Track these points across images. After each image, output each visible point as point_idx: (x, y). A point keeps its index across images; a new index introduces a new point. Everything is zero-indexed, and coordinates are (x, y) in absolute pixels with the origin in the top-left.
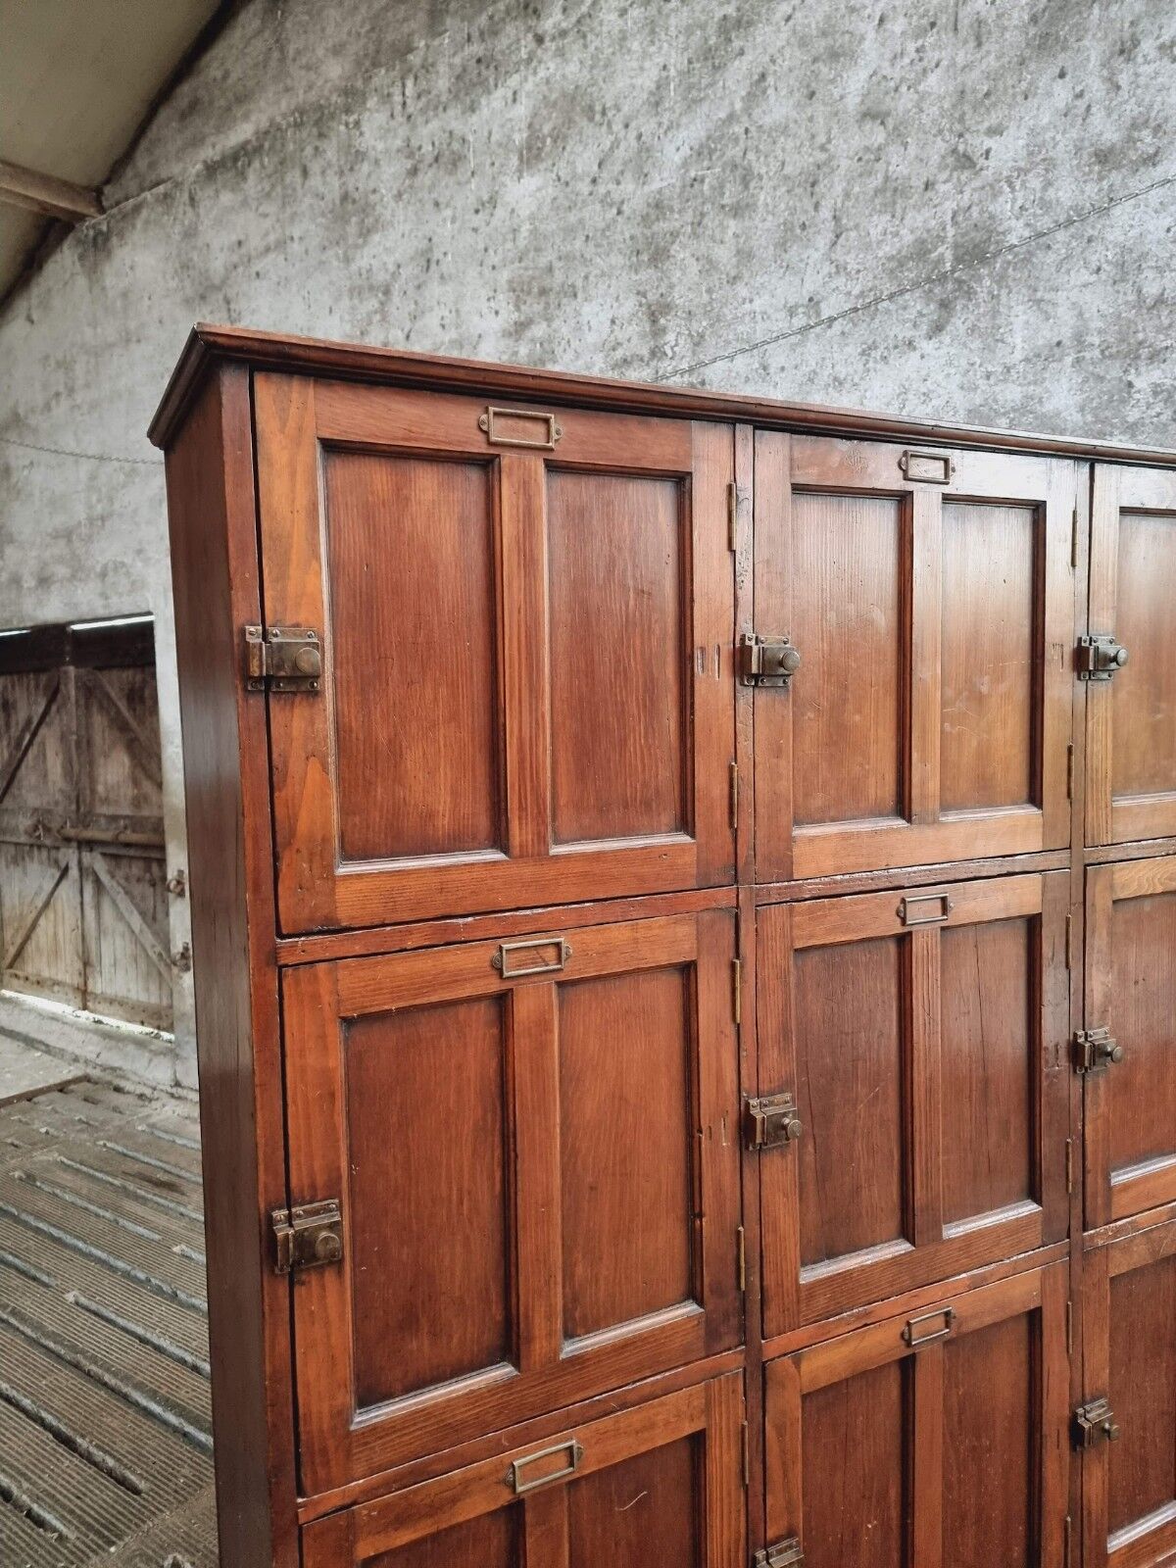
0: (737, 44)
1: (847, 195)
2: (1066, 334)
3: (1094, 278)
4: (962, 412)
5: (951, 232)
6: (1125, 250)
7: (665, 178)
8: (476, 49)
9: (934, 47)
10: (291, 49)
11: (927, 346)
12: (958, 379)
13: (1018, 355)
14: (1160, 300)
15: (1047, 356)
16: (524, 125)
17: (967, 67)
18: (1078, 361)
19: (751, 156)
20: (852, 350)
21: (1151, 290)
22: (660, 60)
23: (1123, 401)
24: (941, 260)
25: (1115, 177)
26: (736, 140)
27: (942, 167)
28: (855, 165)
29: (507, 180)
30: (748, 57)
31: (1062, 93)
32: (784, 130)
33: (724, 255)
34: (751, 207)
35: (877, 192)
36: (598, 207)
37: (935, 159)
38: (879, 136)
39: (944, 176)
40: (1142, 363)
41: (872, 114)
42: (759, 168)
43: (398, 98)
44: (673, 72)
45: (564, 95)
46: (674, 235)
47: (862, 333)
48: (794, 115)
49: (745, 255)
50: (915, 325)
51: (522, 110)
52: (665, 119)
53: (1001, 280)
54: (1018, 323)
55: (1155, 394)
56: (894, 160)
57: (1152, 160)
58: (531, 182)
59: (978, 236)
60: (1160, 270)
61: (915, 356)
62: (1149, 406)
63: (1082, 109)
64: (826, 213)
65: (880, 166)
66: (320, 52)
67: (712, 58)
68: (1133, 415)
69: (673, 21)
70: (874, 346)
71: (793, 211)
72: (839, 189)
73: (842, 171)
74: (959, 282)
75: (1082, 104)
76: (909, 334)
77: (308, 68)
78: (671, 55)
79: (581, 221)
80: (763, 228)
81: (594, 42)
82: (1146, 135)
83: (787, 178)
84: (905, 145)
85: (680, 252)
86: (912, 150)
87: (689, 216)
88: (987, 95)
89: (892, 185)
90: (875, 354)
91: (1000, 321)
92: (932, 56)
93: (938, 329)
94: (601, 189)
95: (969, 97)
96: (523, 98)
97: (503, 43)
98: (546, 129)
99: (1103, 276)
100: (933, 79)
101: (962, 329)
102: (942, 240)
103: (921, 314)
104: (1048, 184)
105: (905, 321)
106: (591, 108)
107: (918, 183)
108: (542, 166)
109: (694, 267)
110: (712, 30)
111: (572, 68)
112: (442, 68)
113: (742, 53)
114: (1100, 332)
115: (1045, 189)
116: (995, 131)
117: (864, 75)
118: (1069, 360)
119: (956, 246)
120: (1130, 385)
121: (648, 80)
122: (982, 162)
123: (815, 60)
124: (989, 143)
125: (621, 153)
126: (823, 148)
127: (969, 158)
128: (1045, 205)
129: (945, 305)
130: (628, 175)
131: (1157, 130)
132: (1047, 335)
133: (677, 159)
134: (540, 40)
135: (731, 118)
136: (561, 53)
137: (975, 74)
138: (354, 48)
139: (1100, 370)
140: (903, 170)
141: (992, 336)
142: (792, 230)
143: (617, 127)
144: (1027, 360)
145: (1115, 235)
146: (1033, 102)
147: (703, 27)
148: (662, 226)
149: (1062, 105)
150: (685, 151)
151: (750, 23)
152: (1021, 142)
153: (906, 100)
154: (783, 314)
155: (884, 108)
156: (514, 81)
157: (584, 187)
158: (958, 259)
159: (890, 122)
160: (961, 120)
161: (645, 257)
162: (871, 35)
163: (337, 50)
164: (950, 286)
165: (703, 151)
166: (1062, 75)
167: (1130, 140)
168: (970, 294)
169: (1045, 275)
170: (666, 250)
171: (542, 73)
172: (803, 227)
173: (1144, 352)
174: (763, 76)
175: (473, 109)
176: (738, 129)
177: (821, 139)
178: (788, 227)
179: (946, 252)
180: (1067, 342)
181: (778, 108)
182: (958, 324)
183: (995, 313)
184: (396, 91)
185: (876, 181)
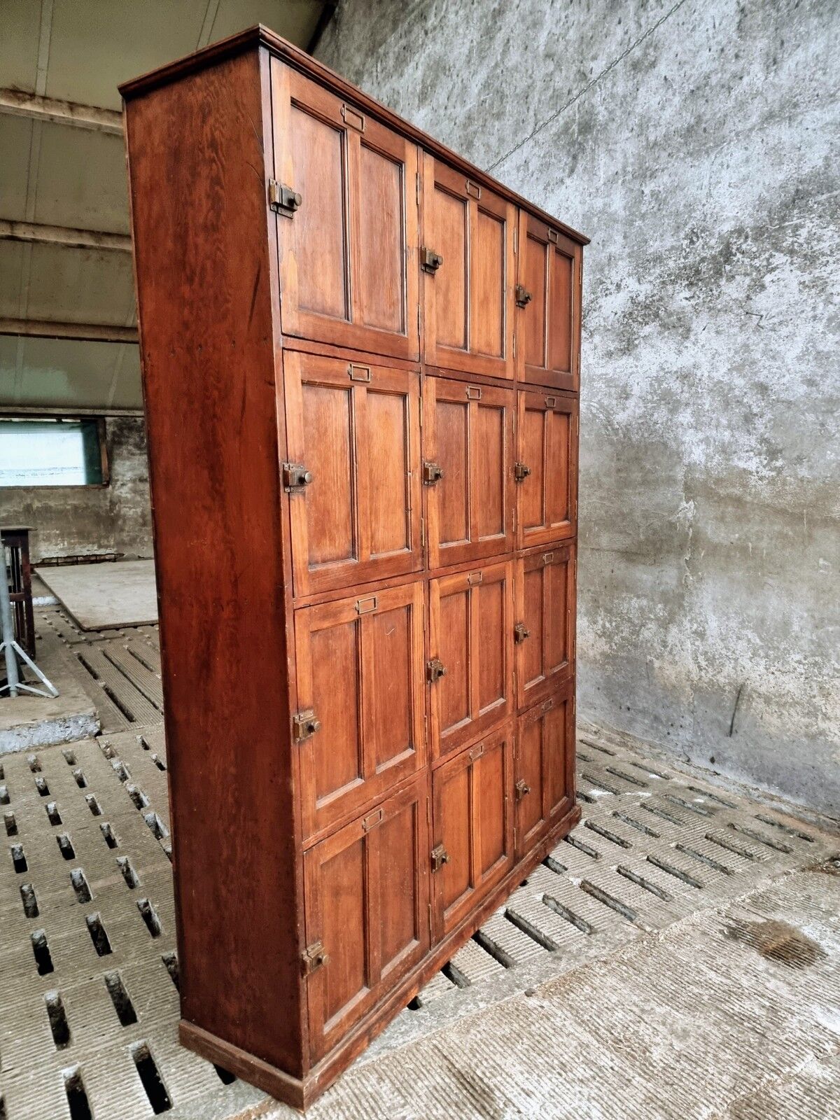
0: (499, 24)
1: (539, 101)
2: (620, 166)
3: (630, 135)
4: (581, 216)
5: (577, 116)
6: (643, 117)
7: (471, 103)
8: (403, 42)
9: (573, 14)
10: (342, 52)
11: (568, 181)
12: (579, 198)
13: (602, 182)
14: (655, 144)
15: (611, 181)
16: (420, 81)
17: (584, 24)
18: (623, 182)
19: (504, 85)
20: (541, 187)
21: (652, 138)
22: (469, 37)
23: (640, 202)
24: (573, 133)
25: (639, 76)
26: (498, 77)
27: (574, 82)
28: (542, 84)
29: (414, 112)
30: (503, 31)
31: (619, 31)
32: (516, 69)
33: (493, 141)
34: (503, 113)
35: (551, 98)
36: (447, 122)
37: (572, 77)
38: (551, 66)
39: (575, 86)
40: (648, 179)
41: (548, 56)
42: (507, 92)
43: (375, 74)
44: (475, 43)
45: (435, 62)
46: (475, 133)
47: (544, 178)
48: (519, 60)
49: (501, 140)
50: (564, 171)
51: (419, 74)
52: (473, 68)
53: (595, 142)
54: (602, 163)
55: (652, 196)
56: (557, 79)
57: (653, 65)
58: (423, 112)
59: (587, 117)
60: (655, 126)
61: (564, 187)
62: (650, 203)
63: (626, 41)
64: (531, 113)
65: (552, 84)
66: (352, 50)
67: (489, 33)
68: (644, 209)
69: (475, 15)
70: (548, 184)
71: (519, 112)
72: (536, 99)
73: (537, 89)
74: (580, 144)
75: (627, 37)
76: (561, 175)
77: (348, 60)
78: (474, 34)
79: (441, 131)
80: (508, 122)
81: (447, 31)
82: (651, 51)
83: (517, 95)
84: (561, 70)
85: (477, 143)
86: (564, 73)
87: (481, 123)
88: (592, 38)
89: (556, 93)
90: (549, 188)
91: (595, 164)
92: (571, 19)
93: (572, 171)
94: (449, 112)
95: (585, 40)
96: (420, 67)
97: (413, 36)
98: (428, 82)
99: (634, 133)
100: (571, 32)
101: (581, 169)
102: (574, 120)
103: (566, 164)
104: (614, 84)
105: (560, 169)
106: (445, 67)
107: (565, 91)
108: (427, 102)
109: (482, 150)
110: (490, 17)
111: (438, 47)
112: (391, 55)
113: (500, 29)
114: (633, 164)
115: (612, 87)
116: (594, 58)
117: (546, 34)
118: (620, 181)
119: (579, 124)
120: (643, 192)
121: (465, 50)
122: (589, 76)
123: (528, 29)
124: (592, 64)
125: (456, 91)
126: (531, 77)
127: (584, 74)
128: (613, 96)
129: (575, 157)
130: (458, 104)
131: (656, 47)
132: (613, 169)
133: (476, 91)
134: (426, 33)
135: (497, 65)
136: (434, 40)
137: (587, 27)
138: (365, 47)
139: (631, 186)
140: (560, 84)
141: (591, 172)
142: (518, 124)
143: (455, 77)
144: (605, 184)
145: (638, 110)
146: (609, 39)
147: (486, 17)
148: (471, 129)
149: (619, 39)
150: (480, 86)
151: (504, 12)
152: (604, 62)
153: (561, 46)
154: (515, 171)
155: (553, 51)
156: (416, 58)
157: (442, 112)
158: (580, 132)
159: (556, 58)
160: (582, 54)
161: (464, 147)
162: (548, 11)
163: (358, 49)
164: (577, 146)
165: (486, 86)
166: (620, 23)
167: (646, 54)
168: (583, 150)
169: (612, 136)
170: (472, 142)
171: (427, 51)
172: (523, 121)
173: (648, 173)
174: (508, 40)
175: (402, 75)
176: (499, 71)
177: (530, 72)
178: (517, 123)
179: (575, 127)
180: (620, 172)
181: (514, 57)
182: (580, 168)
183: (593, 159)
184: (374, 69)
185: (550, 92)
